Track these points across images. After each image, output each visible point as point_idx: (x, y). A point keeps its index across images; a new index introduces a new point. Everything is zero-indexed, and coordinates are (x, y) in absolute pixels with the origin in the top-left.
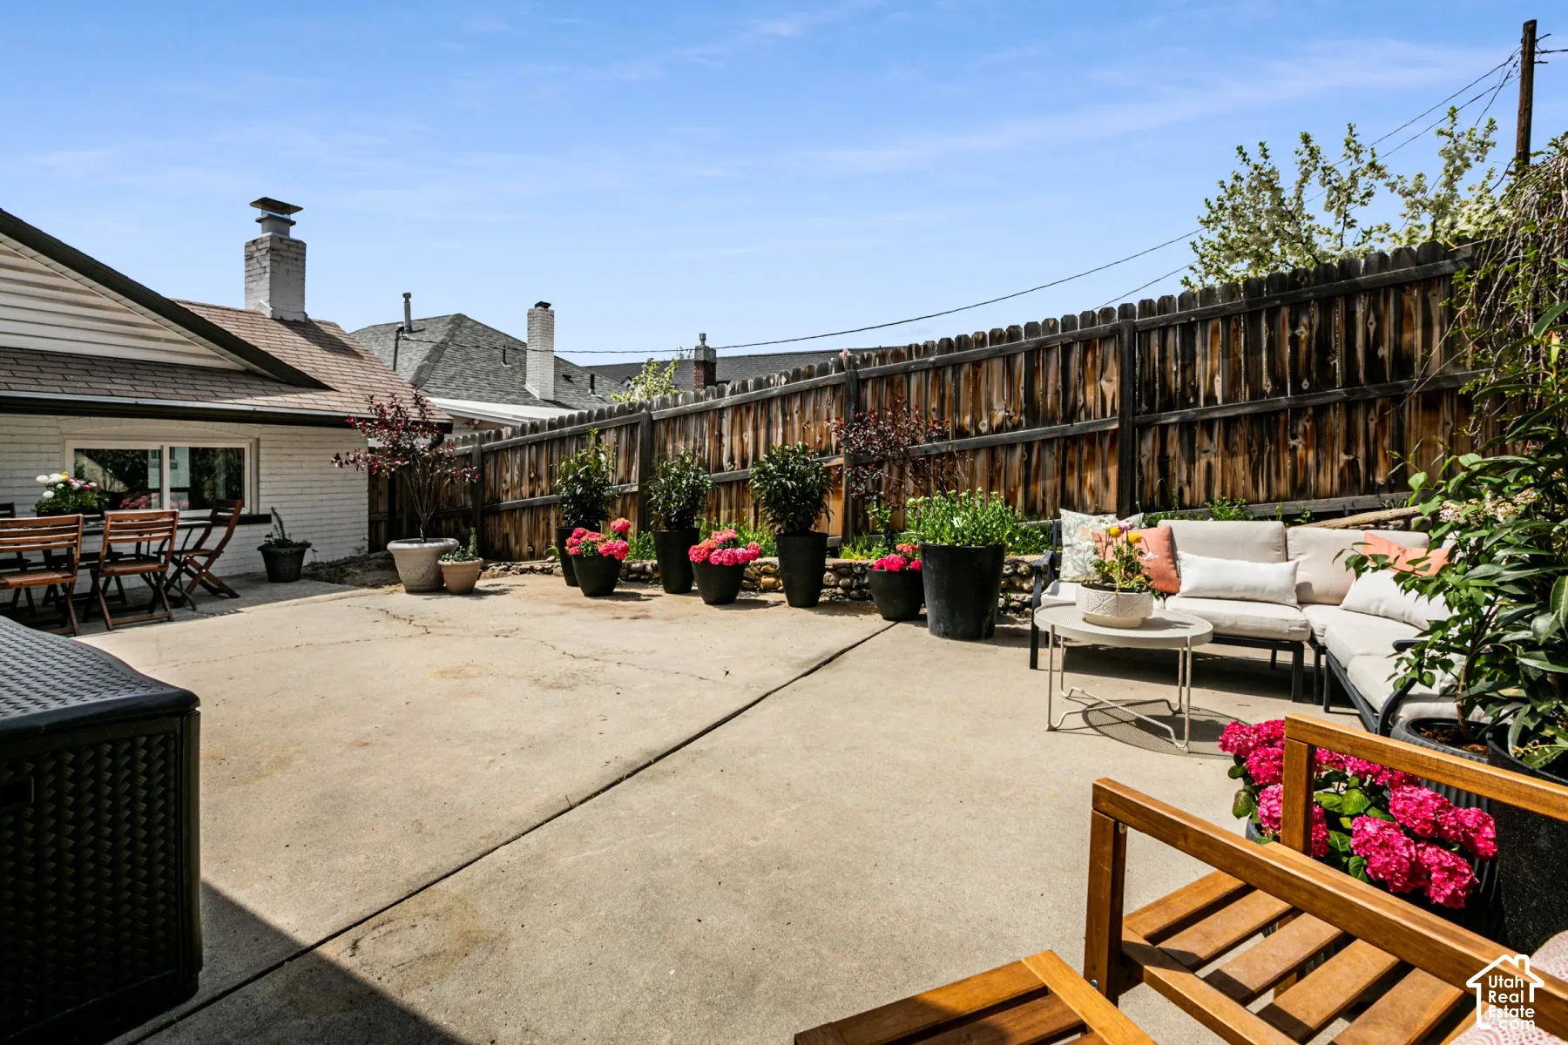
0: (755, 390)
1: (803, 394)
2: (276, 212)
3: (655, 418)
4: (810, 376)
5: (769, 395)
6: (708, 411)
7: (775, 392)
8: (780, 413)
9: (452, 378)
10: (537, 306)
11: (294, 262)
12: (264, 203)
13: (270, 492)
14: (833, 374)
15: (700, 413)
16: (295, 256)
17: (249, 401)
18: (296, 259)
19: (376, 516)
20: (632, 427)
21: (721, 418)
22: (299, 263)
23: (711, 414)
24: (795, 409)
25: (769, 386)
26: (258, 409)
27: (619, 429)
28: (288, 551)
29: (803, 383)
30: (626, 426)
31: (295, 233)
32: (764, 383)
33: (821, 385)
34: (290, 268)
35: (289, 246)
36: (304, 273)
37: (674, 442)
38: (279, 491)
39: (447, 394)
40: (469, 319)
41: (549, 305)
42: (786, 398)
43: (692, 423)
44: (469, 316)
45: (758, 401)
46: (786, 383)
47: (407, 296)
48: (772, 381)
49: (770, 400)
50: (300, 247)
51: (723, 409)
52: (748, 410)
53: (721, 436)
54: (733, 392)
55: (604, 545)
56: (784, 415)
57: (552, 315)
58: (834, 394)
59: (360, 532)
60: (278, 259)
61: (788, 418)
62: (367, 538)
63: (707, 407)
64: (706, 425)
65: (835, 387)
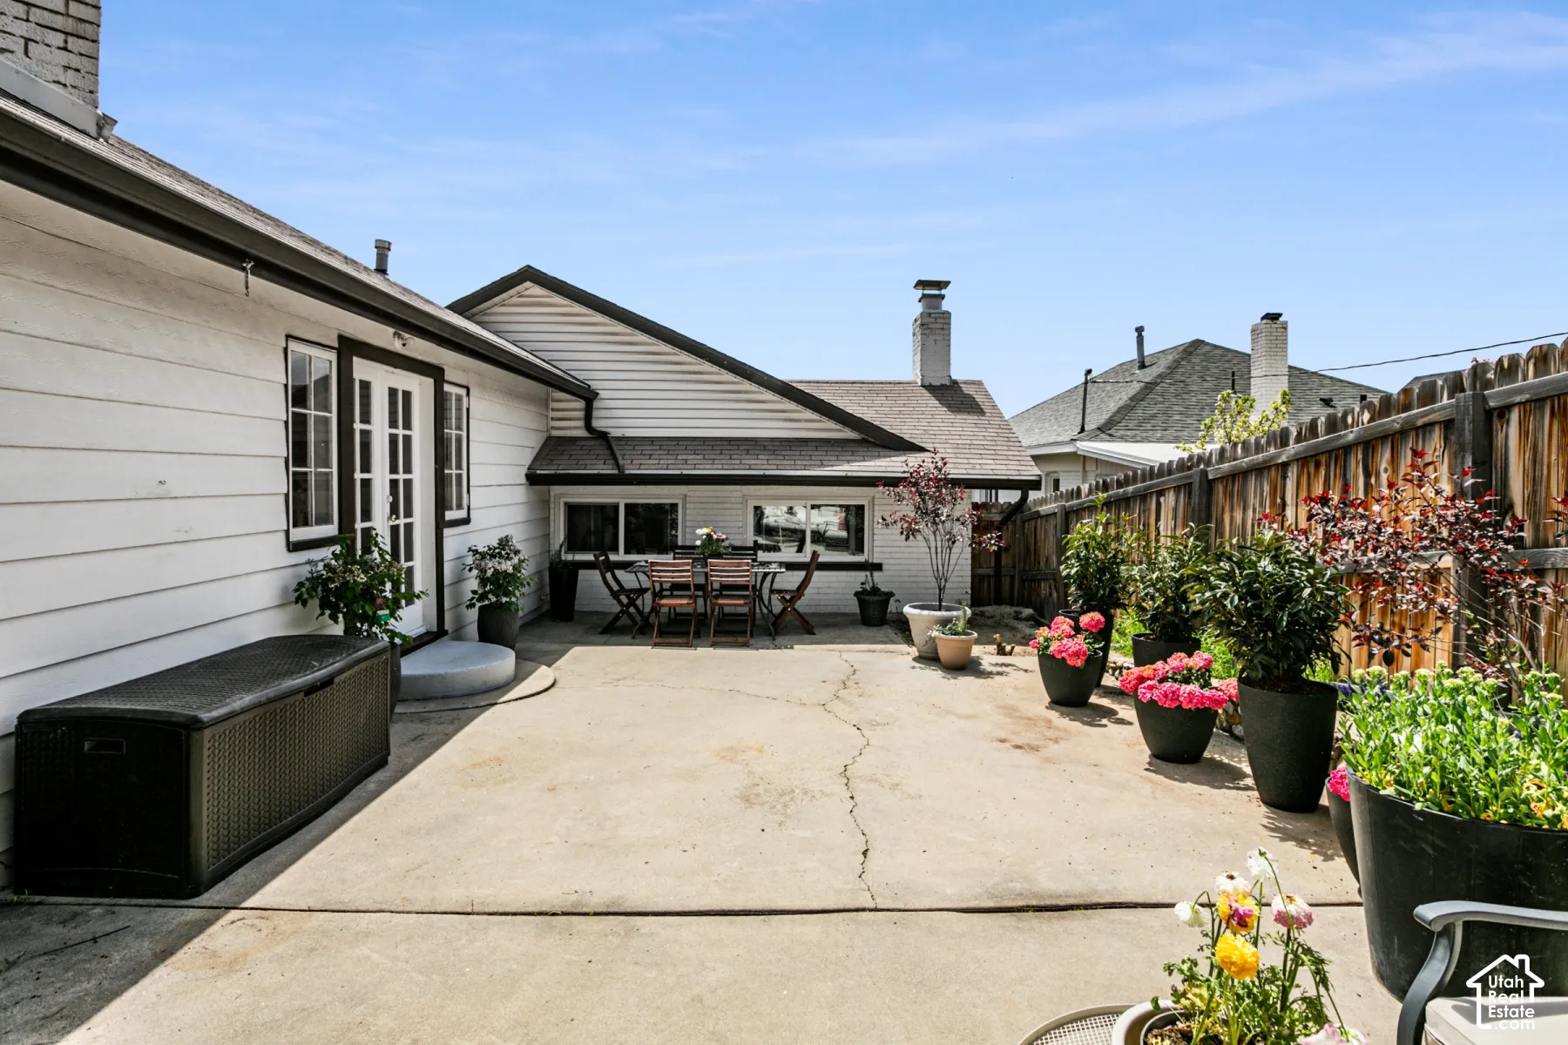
0: (1327, 434)
1: (1395, 438)
2: (932, 290)
3: (1210, 477)
4: (1407, 408)
5: (1342, 441)
6: (1269, 468)
7: (1351, 437)
8: (1360, 470)
9: (1154, 416)
10: (1263, 318)
11: (941, 332)
12: (921, 284)
13: (883, 544)
14: (1445, 401)
15: (1259, 470)
16: (941, 326)
17: (846, 467)
18: (943, 329)
19: (980, 571)
20: (1188, 487)
21: (1285, 477)
22: (945, 332)
23: (1273, 472)
24: (1384, 465)
25: (1346, 427)
26: (850, 474)
27: (1177, 489)
28: (876, 598)
29: (1396, 420)
30: (1185, 485)
31: (946, 305)
32: (1339, 421)
33: (1420, 423)
34: (937, 338)
35: (936, 318)
36: (949, 340)
37: (1232, 510)
38: (889, 543)
39: (1135, 436)
40: (1208, 344)
41: (1280, 315)
42: (1369, 445)
43: (1252, 483)
44: (1207, 340)
45: (1330, 452)
46: (1369, 422)
47: (1140, 330)
48: (1350, 420)
49: (1348, 449)
50: (947, 316)
51: (1285, 465)
52: (1317, 466)
53: (1284, 505)
54: (1299, 439)
55: (1058, 643)
56: (1367, 475)
57: (1285, 327)
58: (1446, 439)
59: (962, 585)
60: (928, 332)
61: (1373, 480)
62: (969, 591)
63: (1265, 461)
64: (1266, 488)
65: (1448, 425)
